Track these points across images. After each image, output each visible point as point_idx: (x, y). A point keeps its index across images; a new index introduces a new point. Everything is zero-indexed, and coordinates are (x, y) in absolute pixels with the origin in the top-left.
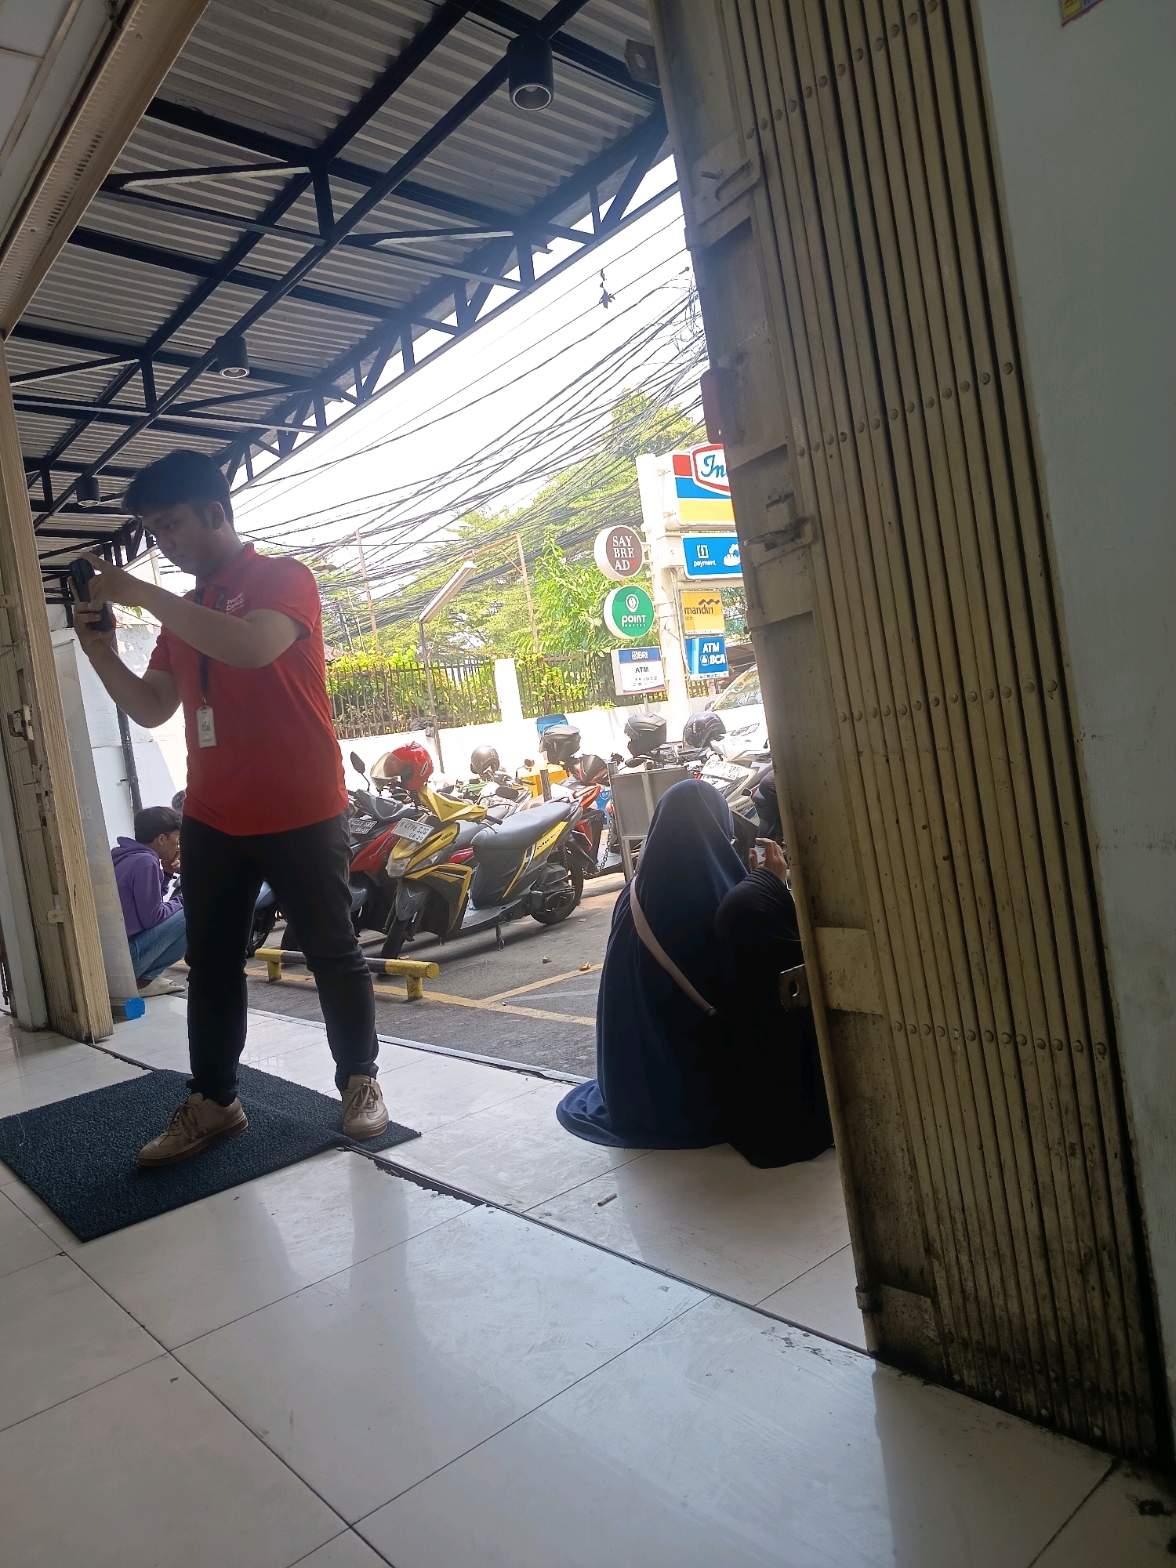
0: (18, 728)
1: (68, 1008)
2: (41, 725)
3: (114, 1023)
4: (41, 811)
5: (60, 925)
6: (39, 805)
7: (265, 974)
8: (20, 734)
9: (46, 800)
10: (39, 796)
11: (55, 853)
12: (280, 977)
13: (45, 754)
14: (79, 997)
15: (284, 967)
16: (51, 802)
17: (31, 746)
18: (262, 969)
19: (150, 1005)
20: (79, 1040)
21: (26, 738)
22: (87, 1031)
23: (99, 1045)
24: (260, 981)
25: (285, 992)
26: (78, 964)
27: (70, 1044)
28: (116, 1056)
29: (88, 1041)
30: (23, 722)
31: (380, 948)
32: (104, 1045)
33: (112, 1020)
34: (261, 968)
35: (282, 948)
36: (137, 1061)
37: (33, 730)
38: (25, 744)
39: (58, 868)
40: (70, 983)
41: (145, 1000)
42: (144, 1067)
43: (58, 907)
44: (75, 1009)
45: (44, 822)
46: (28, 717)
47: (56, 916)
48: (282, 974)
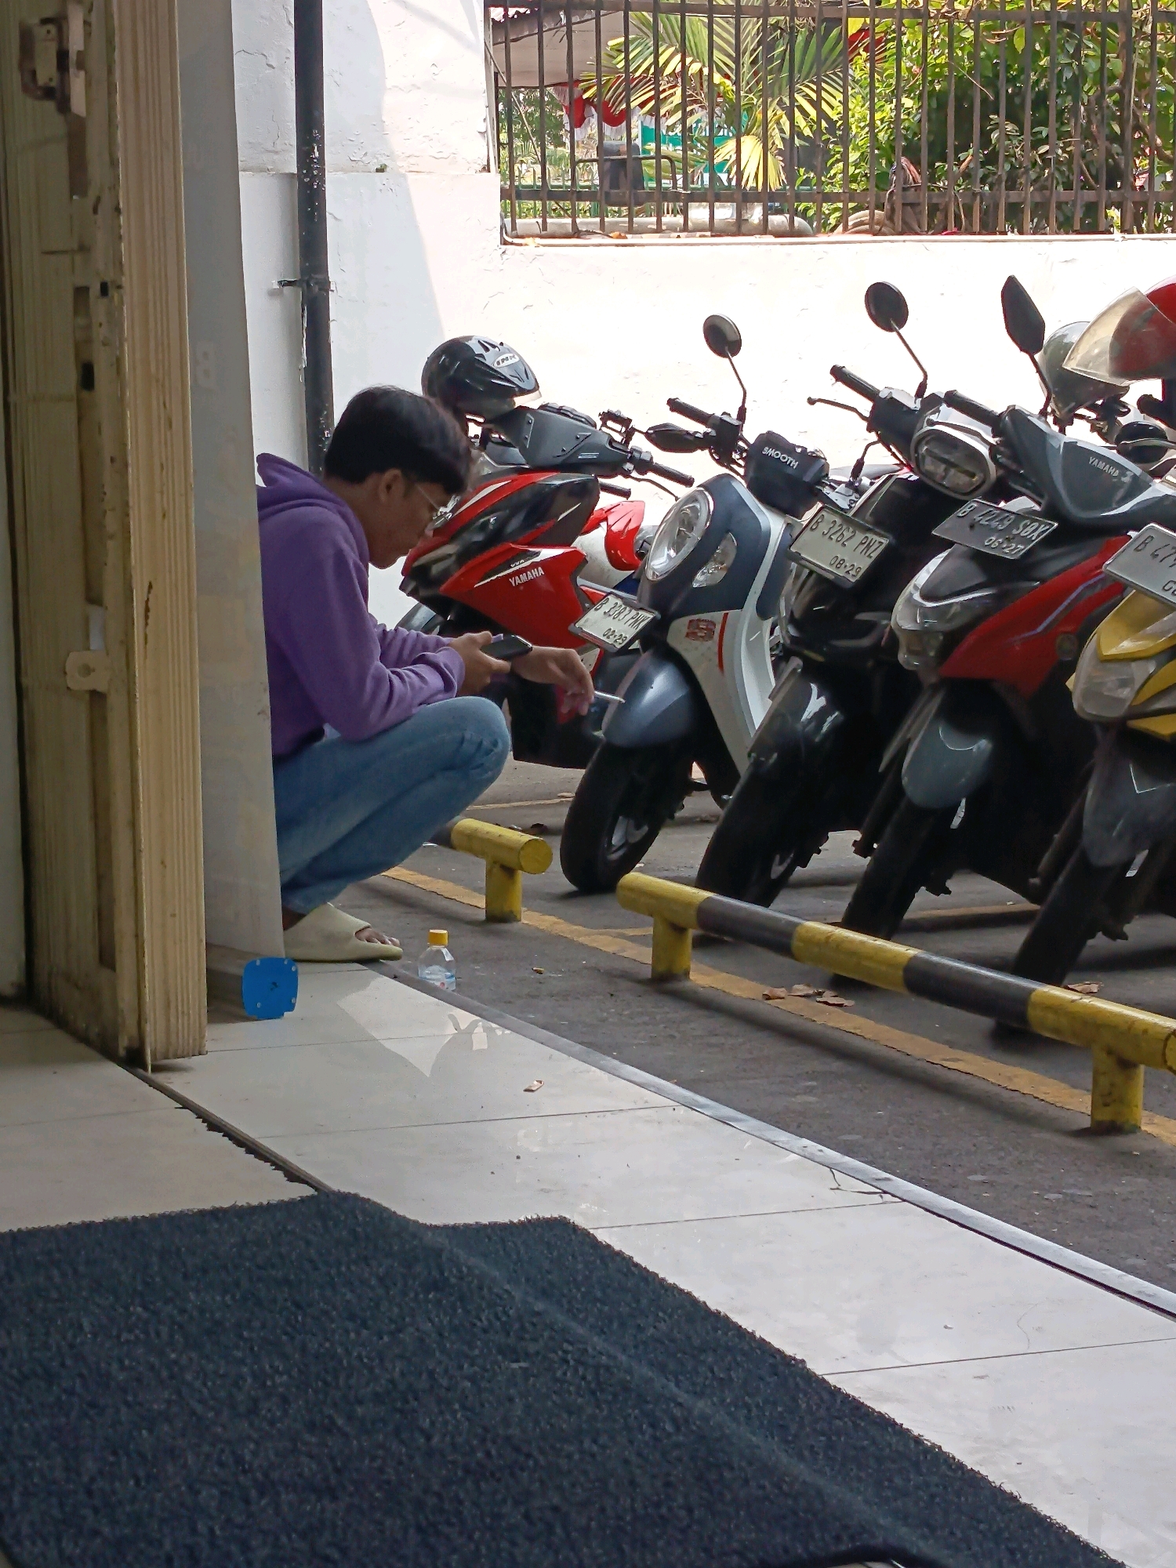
0: (46, 72)
1: (91, 952)
2: (110, 71)
3: (209, 1022)
4: (82, 344)
5: (97, 698)
6: (81, 321)
7: (643, 956)
8: (48, 93)
9: (99, 307)
10: (81, 292)
11: (108, 476)
12: (687, 973)
13: (114, 163)
14: (123, 924)
15: (701, 943)
16: (115, 321)
17: (76, 136)
18: (632, 939)
19: (311, 987)
20: (106, 1050)
21: (64, 104)
22: (134, 1031)
23: (160, 1078)
24: (625, 976)
25: (700, 1024)
26: (133, 824)
27: (81, 1059)
28: (214, 1125)
29: (134, 1060)
30: (62, 56)
31: (1013, 940)
32: (175, 1082)
33: (204, 1010)
34: (630, 932)
35: (701, 882)
36: (268, 1151)
37: (88, 84)
38: (56, 125)
39: (111, 523)
40: (103, 878)
41: (302, 968)
42: (293, 1176)
43: (96, 642)
44: (107, 958)
45: (87, 378)
46: (76, 41)
47: (87, 670)
48: (693, 966)
